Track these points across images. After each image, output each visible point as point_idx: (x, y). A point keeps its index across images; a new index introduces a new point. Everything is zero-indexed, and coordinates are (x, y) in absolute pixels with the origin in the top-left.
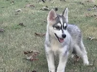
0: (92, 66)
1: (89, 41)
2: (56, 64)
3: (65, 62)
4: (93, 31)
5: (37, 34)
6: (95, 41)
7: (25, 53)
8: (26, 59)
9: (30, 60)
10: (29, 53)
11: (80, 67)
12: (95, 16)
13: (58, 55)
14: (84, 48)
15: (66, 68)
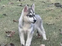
0: (48, 41)
2: (26, 39)
3: (31, 38)
4: (50, 19)
6: (51, 25)
7: (6, 32)
8: (7, 36)
9: (9, 37)
10: (9, 32)
11: (41, 41)
12: (52, 10)
14: (44, 29)
15: (32, 42)
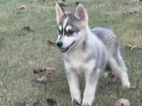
0: (134, 90)
1: (128, 52)
2: (82, 88)
4: (134, 36)
5: (51, 43)
6: (137, 51)
7: (35, 72)
8: (37, 81)
9: (43, 82)
10: (41, 71)
11: (118, 92)
13: (83, 74)
15: (96, 93)
